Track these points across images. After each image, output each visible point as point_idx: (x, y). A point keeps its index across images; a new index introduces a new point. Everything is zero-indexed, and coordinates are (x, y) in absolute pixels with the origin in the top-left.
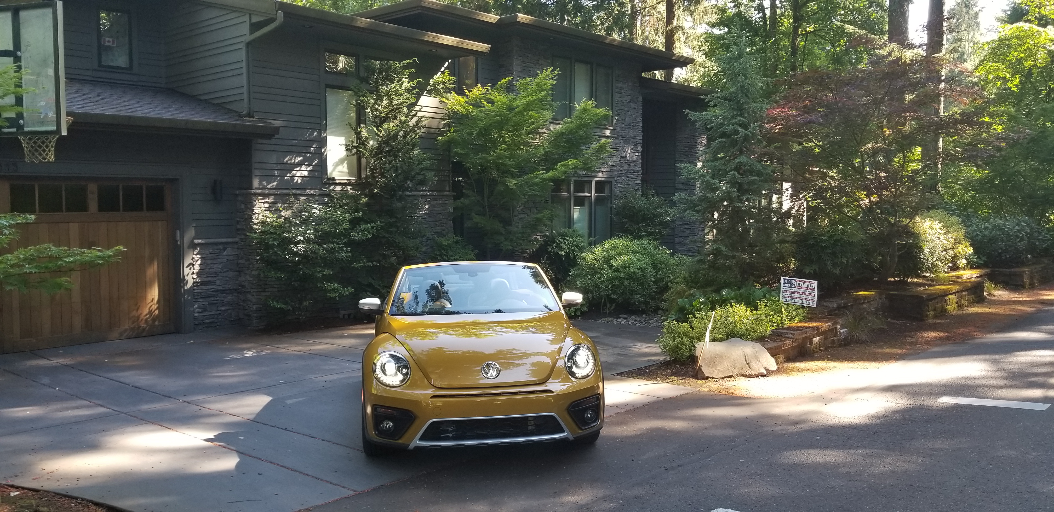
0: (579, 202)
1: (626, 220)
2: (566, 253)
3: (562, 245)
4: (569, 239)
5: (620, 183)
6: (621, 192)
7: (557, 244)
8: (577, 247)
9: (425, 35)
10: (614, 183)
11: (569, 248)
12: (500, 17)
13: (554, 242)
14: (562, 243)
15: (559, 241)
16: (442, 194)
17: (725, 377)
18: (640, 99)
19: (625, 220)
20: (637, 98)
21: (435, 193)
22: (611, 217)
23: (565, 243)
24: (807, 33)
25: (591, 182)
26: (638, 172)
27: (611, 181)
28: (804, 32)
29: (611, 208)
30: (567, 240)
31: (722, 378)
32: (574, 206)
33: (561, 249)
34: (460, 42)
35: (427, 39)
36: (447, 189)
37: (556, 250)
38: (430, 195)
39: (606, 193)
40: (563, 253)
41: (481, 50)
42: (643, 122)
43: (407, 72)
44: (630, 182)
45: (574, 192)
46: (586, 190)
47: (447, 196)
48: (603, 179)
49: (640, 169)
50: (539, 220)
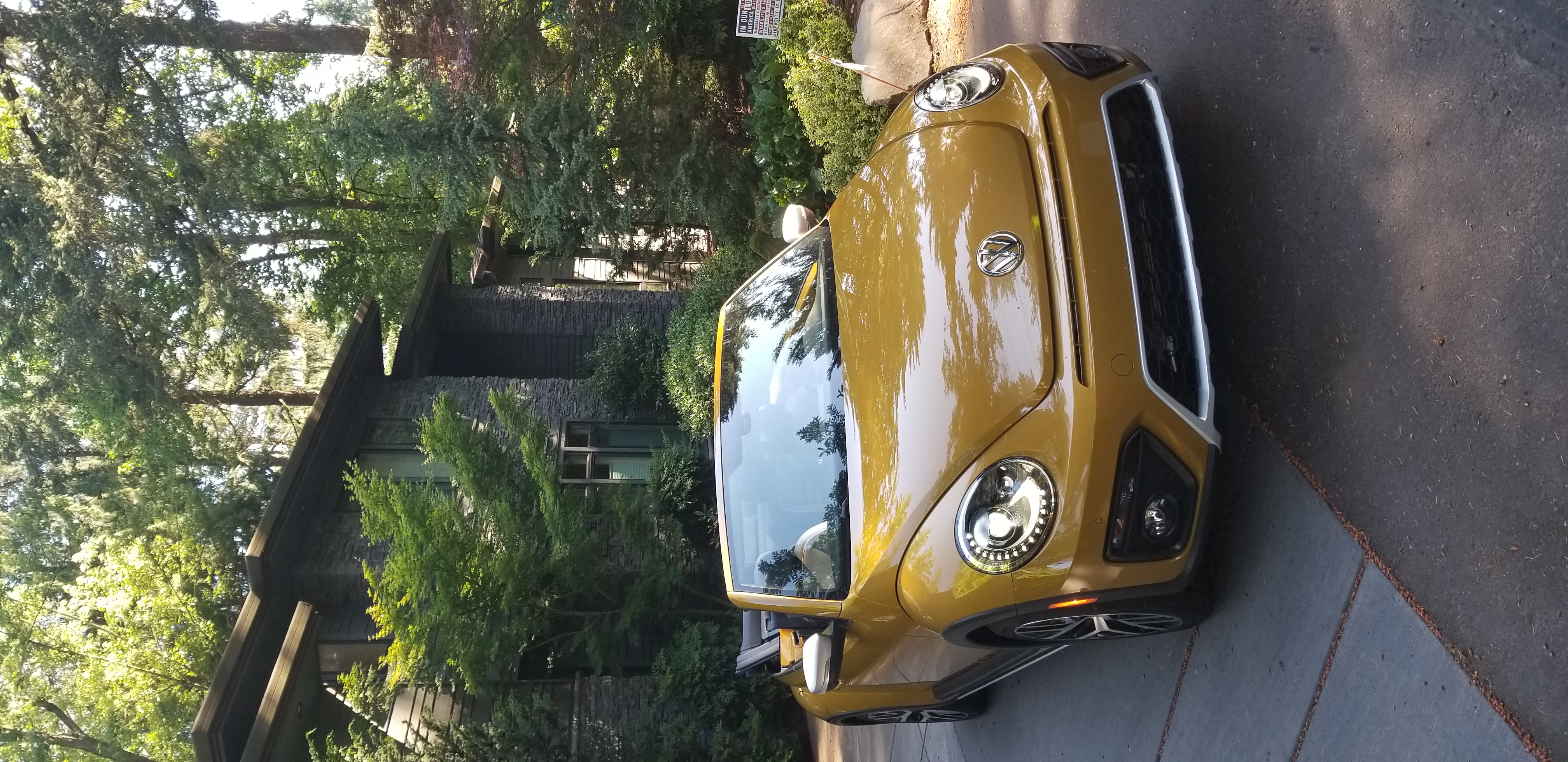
0: (602, 471)
1: (634, 394)
2: (689, 476)
3: (675, 485)
4: (665, 476)
5: (570, 409)
6: (586, 408)
7: (674, 495)
8: (678, 461)
9: (263, 718)
10: (570, 418)
11: (682, 473)
12: (251, 592)
13: (670, 500)
14: (671, 487)
15: (668, 492)
16: (577, 696)
17: (930, 44)
18: (428, 379)
19: (634, 396)
20: (426, 383)
21: (576, 709)
22: (628, 423)
23: (673, 481)
24: (353, 188)
25: (566, 452)
26: (553, 384)
27: (568, 422)
28: (352, 193)
29: (612, 423)
30: (666, 478)
31: (932, 49)
32: (608, 478)
33: (681, 487)
34: (286, 655)
35: (270, 716)
36: (569, 686)
37: (683, 495)
38: (579, 717)
39: (588, 432)
40: (689, 482)
41: (305, 619)
42: (468, 376)
43: (333, 750)
44: (571, 395)
45: (585, 478)
46: (581, 462)
47: (581, 685)
48: (564, 435)
49: (549, 382)
50: (631, 519)
